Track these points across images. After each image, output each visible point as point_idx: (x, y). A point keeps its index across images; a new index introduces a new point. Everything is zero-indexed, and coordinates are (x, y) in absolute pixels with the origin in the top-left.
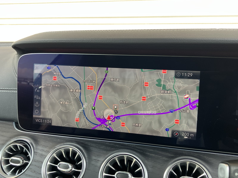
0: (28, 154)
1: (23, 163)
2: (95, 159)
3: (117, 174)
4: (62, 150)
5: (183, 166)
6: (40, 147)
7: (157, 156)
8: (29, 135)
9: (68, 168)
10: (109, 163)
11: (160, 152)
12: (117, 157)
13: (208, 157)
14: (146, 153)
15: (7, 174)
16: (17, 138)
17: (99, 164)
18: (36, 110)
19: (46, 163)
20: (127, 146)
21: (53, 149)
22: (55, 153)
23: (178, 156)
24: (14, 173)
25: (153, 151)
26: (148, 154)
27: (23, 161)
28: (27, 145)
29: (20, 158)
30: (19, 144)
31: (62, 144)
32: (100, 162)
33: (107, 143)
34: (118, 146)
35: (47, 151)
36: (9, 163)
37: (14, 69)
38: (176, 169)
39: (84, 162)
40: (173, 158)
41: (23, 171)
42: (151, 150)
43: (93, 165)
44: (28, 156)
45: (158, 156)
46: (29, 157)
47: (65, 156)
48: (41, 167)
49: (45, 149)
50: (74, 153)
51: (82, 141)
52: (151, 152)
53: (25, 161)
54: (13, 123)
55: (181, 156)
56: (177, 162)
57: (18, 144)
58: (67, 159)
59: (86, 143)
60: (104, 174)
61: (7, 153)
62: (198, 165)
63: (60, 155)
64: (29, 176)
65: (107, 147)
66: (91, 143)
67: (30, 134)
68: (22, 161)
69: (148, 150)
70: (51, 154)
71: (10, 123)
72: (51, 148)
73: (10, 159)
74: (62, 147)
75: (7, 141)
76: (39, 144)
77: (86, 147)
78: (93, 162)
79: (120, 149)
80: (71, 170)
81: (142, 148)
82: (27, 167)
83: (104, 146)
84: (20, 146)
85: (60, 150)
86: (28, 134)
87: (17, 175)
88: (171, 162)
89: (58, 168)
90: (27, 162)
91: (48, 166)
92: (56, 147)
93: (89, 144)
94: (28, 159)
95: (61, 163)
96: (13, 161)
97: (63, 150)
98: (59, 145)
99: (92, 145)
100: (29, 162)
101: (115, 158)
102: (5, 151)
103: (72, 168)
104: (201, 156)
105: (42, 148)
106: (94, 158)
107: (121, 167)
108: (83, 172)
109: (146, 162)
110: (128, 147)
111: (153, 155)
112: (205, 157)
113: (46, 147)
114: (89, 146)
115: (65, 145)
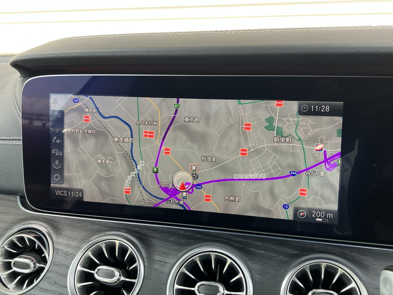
0: (43, 253)
1: (35, 267)
2: (160, 260)
3: (199, 287)
4: (102, 244)
5: (316, 270)
6: (63, 240)
7: (268, 253)
8: (43, 218)
9: (113, 276)
10: (185, 267)
11: (274, 247)
12: (199, 257)
13: (358, 255)
14: (249, 249)
15: (8, 286)
16: (24, 225)
17: (166, 270)
18: (56, 175)
19: (76, 267)
20: (216, 236)
21: (87, 244)
22: (90, 251)
23: (306, 253)
24: (20, 284)
25: (261, 244)
26: (253, 250)
27: (34, 264)
28: (41, 237)
29: (30, 259)
30: (28, 234)
31: (103, 234)
32: (168, 266)
33: (180, 232)
34: (199, 236)
35: (76, 246)
36: (11, 268)
37: (16, 103)
38: (302, 276)
39: (140, 265)
40: (297, 256)
41: (36, 282)
42: (258, 243)
43: (156, 270)
44: (43, 255)
45: (271, 253)
46: (45, 256)
47: (107, 256)
48: (67, 275)
49: (73, 243)
50: (123, 250)
51: (137, 229)
52: (258, 247)
53: (38, 265)
54: (17, 198)
55: (311, 254)
56: (306, 265)
57: (25, 236)
58: (112, 260)
59: (144, 231)
60: (177, 287)
61: (7, 251)
62: (342, 269)
63: (99, 254)
64: (47, 290)
65: (181, 239)
66: (152, 232)
67: (47, 217)
68: (32, 265)
69: (253, 242)
70: (84, 252)
71: (12, 198)
72: (84, 240)
73: (13, 261)
74: (102, 240)
75: (7, 229)
76: (61, 235)
77: (143, 238)
78: (156, 266)
79: (202, 242)
80: (119, 279)
81: (242, 240)
82: (42, 275)
83: (175, 237)
84: (29, 239)
85: (99, 245)
86: (43, 216)
87: (25, 289)
88: (294, 265)
89: (96, 276)
90: (42, 265)
91: (79, 273)
92: (92, 239)
93: (149, 233)
94: (44, 260)
95: (100, 267)
96: (17, 265)
97: (104, 244)
98: (96, 237)
99: (154, 235)
100: (46, 266)
101: (196, 258)
102: (3, 247)
103: (120, 276)
104: (347, 252)
105: (67, 242)
106: (157, 258)
107: (206, 273)
108: (139, 282)
109: (250, 264)
110: (218, 239)
111: (262, 252)
112: (354, 254)
113: (74, 239)
114: (149, 236)
115: (107, 235)
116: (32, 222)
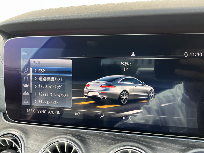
4: (56, 144)
6: (31, 142)
7: (166, 149)
11: (168, 144)
12: (120, 152)
14: (153, 146)
16: (5, 131)
20: (130, 138)
21: (46, 144)
22: (49, 148)
25: (160, 143)
28: (16, 139)
31: (56, 138)
34: (119, 138)
35: (39, 145)
40: (185, 151)
46: (19, 152)
47: (59, 151)
49: (37, 143)
51: (78, 133)
52: (158, 145)
54: (1, 114)
55: (194, 149)
57: (6, 139)
59: (83, 135)
63: (54, 150)
65: (107, 140)
67: (20, 126)
70: (44, 149)
72: (44, 142)
74: (56, 141)
76: (29, 138)
77: (82, 140)
79: (122, 142)
81: (147, 140)
83: (103, 139)
84: (9, 141)
98: (52, 139)
99: (89, 137)
111: (162, 148)
113: (38, 140)
114: (86, 138)
115: (59, 138)
116: (10, 129)
